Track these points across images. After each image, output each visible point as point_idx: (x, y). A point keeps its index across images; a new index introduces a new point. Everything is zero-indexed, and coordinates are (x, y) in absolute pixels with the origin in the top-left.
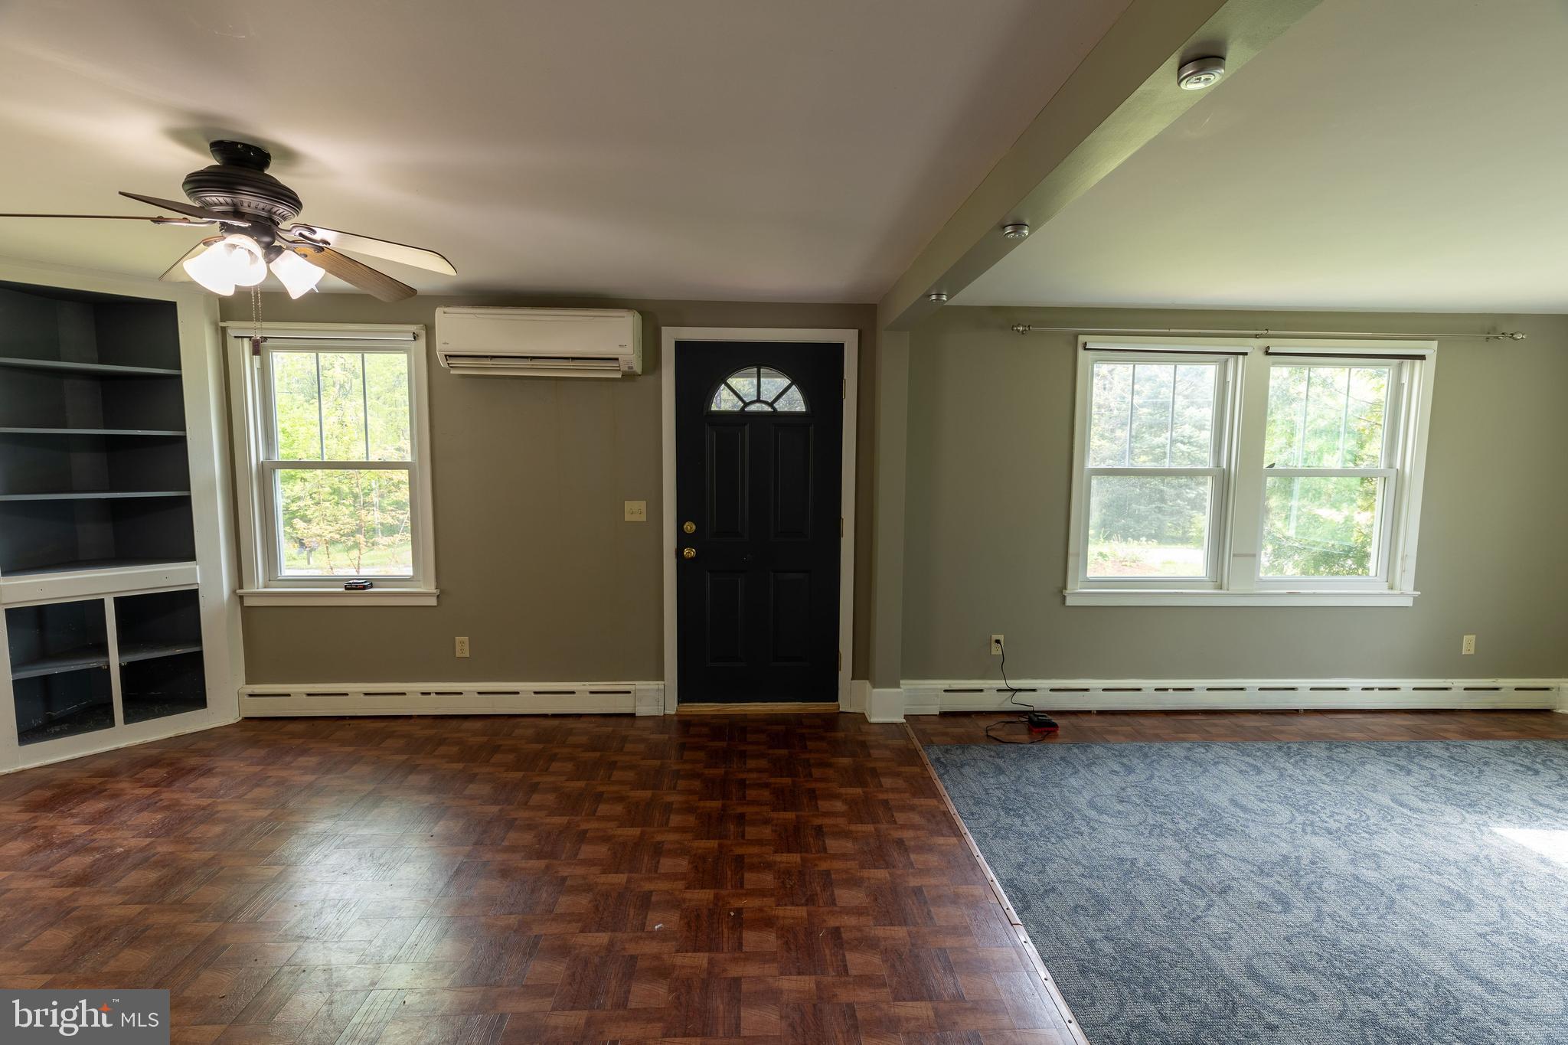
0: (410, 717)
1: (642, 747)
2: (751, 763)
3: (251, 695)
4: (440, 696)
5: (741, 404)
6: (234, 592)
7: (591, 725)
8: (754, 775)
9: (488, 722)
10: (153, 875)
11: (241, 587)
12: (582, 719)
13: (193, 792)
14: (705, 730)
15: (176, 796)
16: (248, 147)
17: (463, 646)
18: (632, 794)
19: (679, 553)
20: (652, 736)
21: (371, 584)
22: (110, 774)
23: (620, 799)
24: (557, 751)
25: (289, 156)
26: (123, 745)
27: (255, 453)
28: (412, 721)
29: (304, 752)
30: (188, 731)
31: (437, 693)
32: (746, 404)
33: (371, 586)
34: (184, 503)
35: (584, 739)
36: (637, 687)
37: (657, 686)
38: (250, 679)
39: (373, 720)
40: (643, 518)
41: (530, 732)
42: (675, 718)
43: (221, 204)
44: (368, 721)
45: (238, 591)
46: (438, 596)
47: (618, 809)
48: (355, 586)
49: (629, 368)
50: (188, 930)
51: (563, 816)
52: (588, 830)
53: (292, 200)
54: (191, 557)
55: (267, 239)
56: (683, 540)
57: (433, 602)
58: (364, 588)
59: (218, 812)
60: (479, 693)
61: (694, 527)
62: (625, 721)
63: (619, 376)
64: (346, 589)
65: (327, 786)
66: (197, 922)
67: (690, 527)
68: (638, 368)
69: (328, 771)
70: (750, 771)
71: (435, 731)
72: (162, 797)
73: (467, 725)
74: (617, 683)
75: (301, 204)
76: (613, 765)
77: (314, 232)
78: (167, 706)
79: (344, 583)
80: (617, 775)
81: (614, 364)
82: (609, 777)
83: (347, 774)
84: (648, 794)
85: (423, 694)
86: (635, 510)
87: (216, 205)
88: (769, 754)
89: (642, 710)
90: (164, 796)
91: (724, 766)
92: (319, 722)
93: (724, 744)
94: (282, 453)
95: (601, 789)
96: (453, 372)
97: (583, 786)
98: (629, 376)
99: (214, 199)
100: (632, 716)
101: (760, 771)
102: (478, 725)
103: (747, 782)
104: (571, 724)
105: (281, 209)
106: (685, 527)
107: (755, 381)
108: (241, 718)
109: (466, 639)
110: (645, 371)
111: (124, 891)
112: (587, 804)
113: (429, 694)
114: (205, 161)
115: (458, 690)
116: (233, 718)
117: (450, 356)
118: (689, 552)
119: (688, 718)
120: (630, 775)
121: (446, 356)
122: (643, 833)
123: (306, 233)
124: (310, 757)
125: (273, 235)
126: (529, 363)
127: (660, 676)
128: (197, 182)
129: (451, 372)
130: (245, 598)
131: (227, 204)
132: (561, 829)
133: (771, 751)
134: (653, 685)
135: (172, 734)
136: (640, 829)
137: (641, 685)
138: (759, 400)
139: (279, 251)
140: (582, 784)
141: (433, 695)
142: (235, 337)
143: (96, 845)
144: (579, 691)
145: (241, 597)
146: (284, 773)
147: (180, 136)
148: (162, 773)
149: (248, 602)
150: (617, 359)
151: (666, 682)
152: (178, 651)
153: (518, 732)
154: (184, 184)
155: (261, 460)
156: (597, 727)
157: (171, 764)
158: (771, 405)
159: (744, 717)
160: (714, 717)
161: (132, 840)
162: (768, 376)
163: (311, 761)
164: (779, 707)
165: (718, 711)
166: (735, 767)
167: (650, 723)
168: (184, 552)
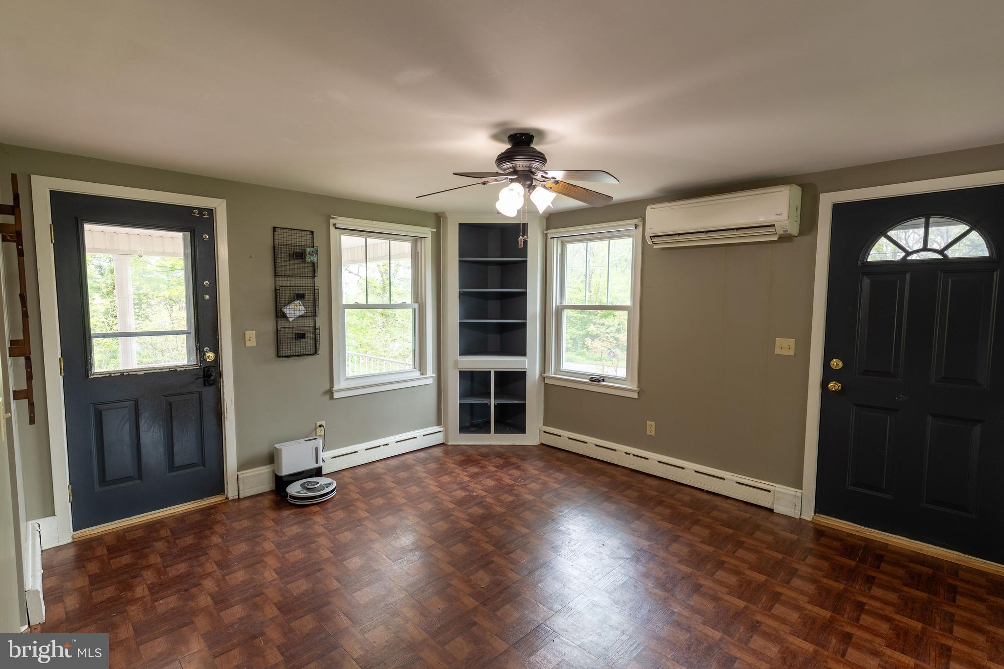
0: (618, 466)
1: (770, 538)
2: (877, 591)
3: (545, 432)
4: (635, 457)
5: (903, 254)
6: (541, 375)
7: (734, 508)
8: (877, 604)
9: (662, 483)
10: (481, 511)
11: (544, 373)
12: (728, 501)
13: (509, 476)
14: (836, 544)
15: (502, 475)
16: (522, 134)
17: (651, 428)
18: (748, 572)
19: (824, 385)
20: (782, 533)
21: (604, 379)
22: (485, 456)
23: (736, 572)
24: (701, 518)
25: (541, 133)
26: (492, 443)
27: (555, 301)
28: (618, 469)
29: (559, 470)
30: (517, 444)
31: (633, 455)
32: (908, 254)
33: (603, 381)
34: (524, 326)
35: (725, 516)
36: (777, 489)
37: (795, 493)
38: (545, 424)
39: (598, 462)
40: (792, 353)
41: (687, 498)
42: (811, 525)
43: (508, 168)
44: (596, 462)
45: (543, 375)
46: (639, 392)
47: (733, 580)
48: (595, 380)
49: (784, 231)
50: (483, 545)
51: (688, 567)
52: (704, 585)
53: (542, 158)
54: (524, 354)
55: (528, 183)
56: (828, 374)
57: (635, 396)
58: (599, 381)
59: (514, 489)
60: (659, 462)
61: (841, 364)
62: (763, 513)
63: (775, 238)
64: (590, 381)
65: (563, 493)
66: (487, 543)
67: (837, 364)
68: (794, 230)
69: (566, 485)
70: (872, 597)
71: (628, 479)
72: (497, 474)
73: (649, 481)
74: (757, 480)
75: (546, 160)
76: (740, 544)
77: (546, 173)
78: (512, 428)
79: (589, 377)
80: (741, 553)
81: (771, 229)
82: (734, 552)
83: (575, 489)
84: (762, 578)
85: (626, 453)
86: (785, 346)
87: (507, 169)
88: (902, 591)
89: (779, 509)
90: (498, 474)
91: (845, 582)
92: (572, 455)
93: (853, 563)
94: (567, 302)
95: (724, 558)
96: (655, 247)
97: (712, 551)
98: (785, 238)
99: (508, 166)
100: (771, 510)
101: (886, 602)
102: (655, 483)
103: (866, 607)
104: (718, 501)
105: (536, 164)
106: (832, 363)
107: (922, 231)
108: (539, 443)
109: (653, 424)
110: (802, 233)
111: (469, 515)
112: (709, 566)
113: (629, 454)
114: (505, 147)
115: (646, 456)
116: (536, 442)
117: (654, 237)
118: (834, 386)
119: (823, 529)
120: (752, 557)
121: (651, 237)
122: (746, 608)
123: (544, 175)
124: (562, 474)
125: (532, 180)
126: (704, 236)
127: (798, 485)
128: (503, 158)
129: (654, 247)
130: (546, 379)
131: (511, 168)
132: (684, 576)
133: (906, 589)
134: (791, 491)
135: (511, 444)
136: (745, 603)
137: (779, 488)
138: (925, 249)
139: (535, 187)
140: (710, 549)
141: (631, 456)
142: (551, 238)
143: (468, 488)
144: (728, 479)
145: (544, 378)
146: (547, 479)
147: (496, 137)
148: (501, 461)
149: (548, 381)
150: (774, 225)
151: (803, 492)
152: (516, 402)
153: (679, 496)
154: (496, 161)
155: (558, 304)
156: (739, 510)
157: (506, 459)
158: (941, 252)
159: (885, 546)
160: (849, 535)
161: (480, 491)
162: (938, 224)
163: (560, 476)
164: (932, 550)
165: (856, 531)
166: (858, 588)
167: (784, 522)
168: (521, 351)
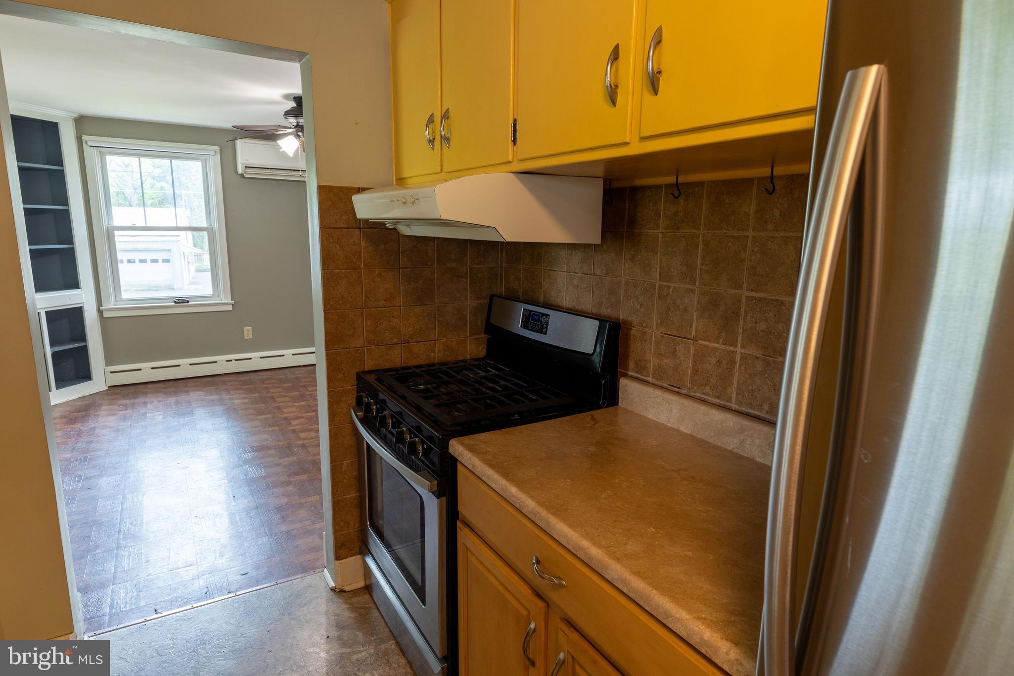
0: (221, 375)
3: (112, 372)
4: (238, 362)
6: (98, 308)
11: (101, 306)
17: (248, 332)
27: (105, 222)
28: (223, 377)
30: (87, 394)
33: (190, 301)
38: (110, 363)
45: (101, 308)
46: (233, 305)
48: (179, 302)
57: (230, 308)
58: (186, 302)
60: (262, 357)
79: (173, 300)
85: (227, 361)
108: (108, 386)
109: (250, 328)
113: (231, 361)
115: (249, 357)
116: (104, 386)
117: (248, 167)
121: (243, 167)
129: (244, 176)
130: (103, 312)
135: (80, 396)
141: (234, 361)
149: (106, 315)
168: (73, 283)
